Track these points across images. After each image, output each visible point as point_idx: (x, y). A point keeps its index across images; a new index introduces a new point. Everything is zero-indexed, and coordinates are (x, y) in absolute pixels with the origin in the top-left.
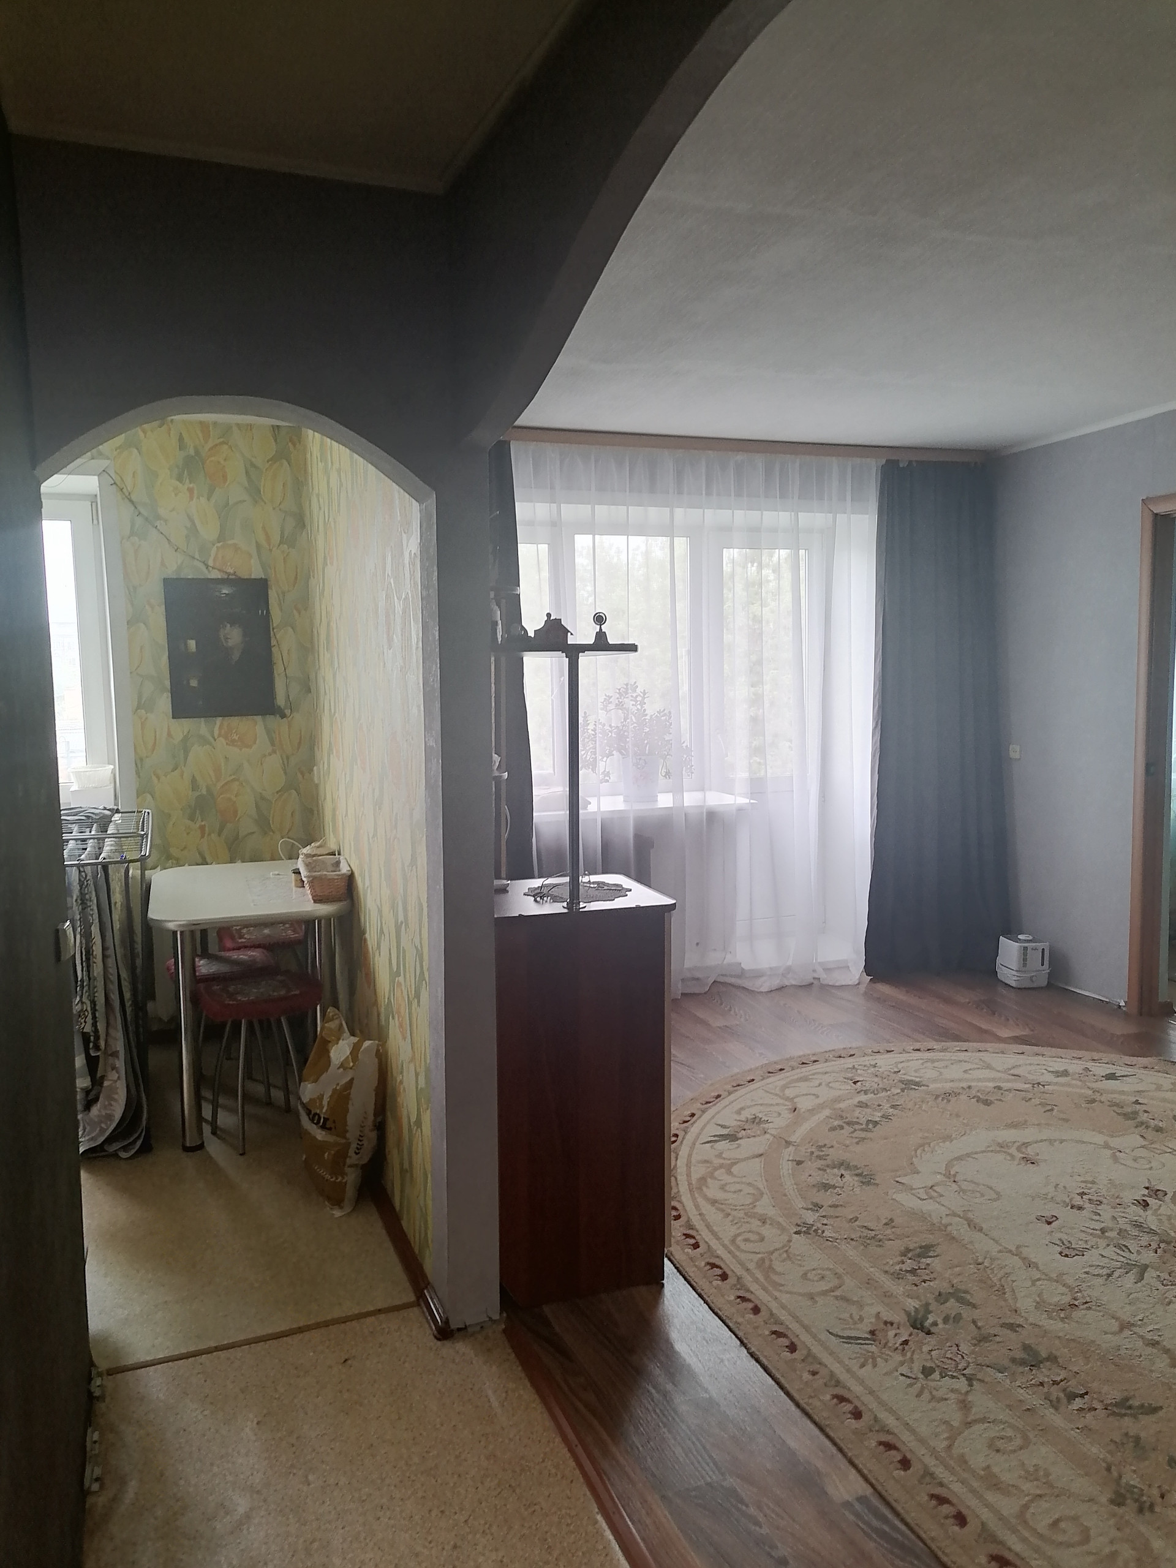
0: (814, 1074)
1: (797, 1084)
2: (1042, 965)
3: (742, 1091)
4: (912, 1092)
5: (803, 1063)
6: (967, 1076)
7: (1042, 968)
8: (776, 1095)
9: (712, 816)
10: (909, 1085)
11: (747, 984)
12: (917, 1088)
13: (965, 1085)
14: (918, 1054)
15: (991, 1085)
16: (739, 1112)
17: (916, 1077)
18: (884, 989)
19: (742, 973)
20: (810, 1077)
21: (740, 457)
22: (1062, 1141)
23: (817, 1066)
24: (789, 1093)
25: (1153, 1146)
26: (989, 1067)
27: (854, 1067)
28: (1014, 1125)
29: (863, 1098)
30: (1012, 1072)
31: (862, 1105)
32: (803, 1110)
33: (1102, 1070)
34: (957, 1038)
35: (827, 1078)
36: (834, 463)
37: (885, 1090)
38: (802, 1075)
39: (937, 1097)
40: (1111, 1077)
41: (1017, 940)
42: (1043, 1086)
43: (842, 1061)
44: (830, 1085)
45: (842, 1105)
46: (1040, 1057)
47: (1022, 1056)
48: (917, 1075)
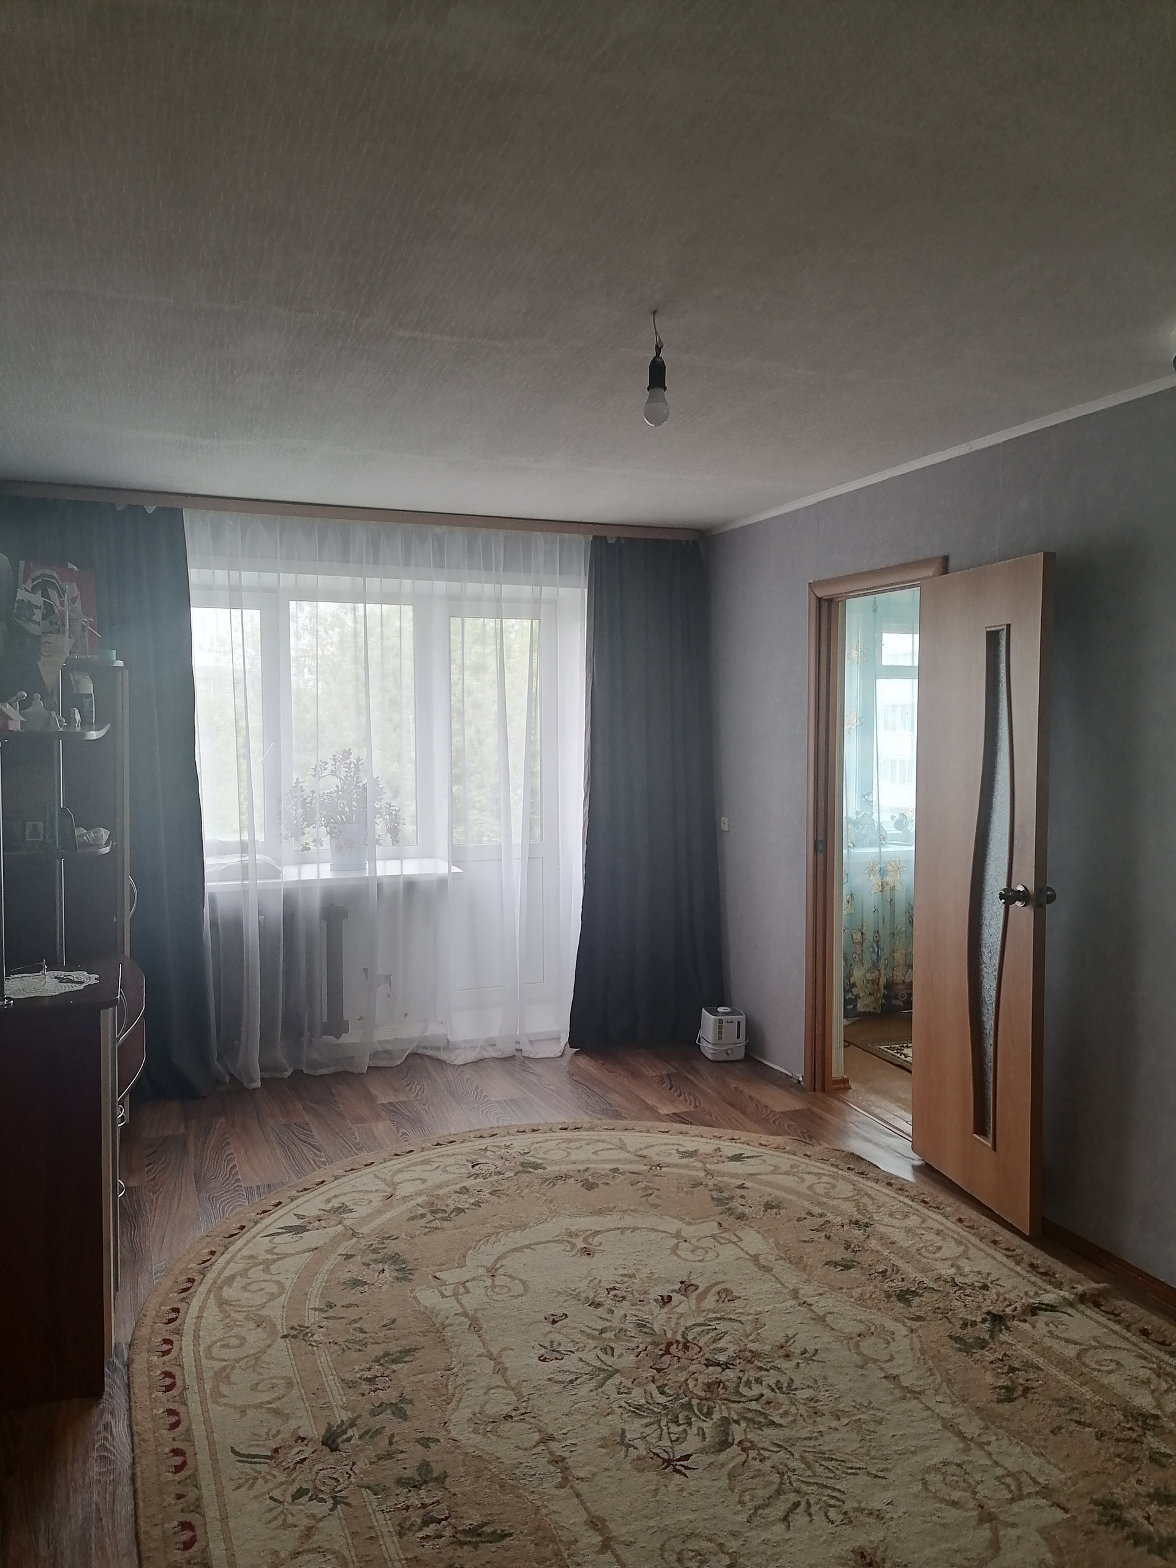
0: (439, 1157)
1: (413, 1168)
2: (738, 1038)
3: (351, 1176)
4: (524, 1176)
5: (438, 1144)
6: (594, 1157)
7: (737, 1041)
8: (384, 1180)
9: (411, 885)
10: (528, 1167)
11: (443, 1056)
12: (532, 1170)
13: (582, 1167)
14: (564, 1134)
15: (611, 1166)
16: (329, 1201)
17: (541, 1159)
18: (584, 1062)
19: (448, 1046)
20: (434, 1160)
21: (439, 530)
22: (635, 1229)
23: (451, 1147)
24: (398, 1178)
25: (723, 1235)
26: (622, 1147)
27: (486, 1149)
28: (599, 1212)
29: (468, 1183)
30: (640, 1153)
31: (465, 1190)
32: (398, 1197)
33: (730, 1149)
34: (618, 1116)
35: (451, 1160)
36: (539, 538)
37: (500, 1173)
38: (426, 1157)
39: (547, 1179)
40: (737, 1158)
41: (714, 1013)
42: (661, 1167)
43: (482, 1141)
44: (447, 1169)
45: (441, 1192)
46: (681, 1137)
47: (666, 1135)
48: (545, 1156)
